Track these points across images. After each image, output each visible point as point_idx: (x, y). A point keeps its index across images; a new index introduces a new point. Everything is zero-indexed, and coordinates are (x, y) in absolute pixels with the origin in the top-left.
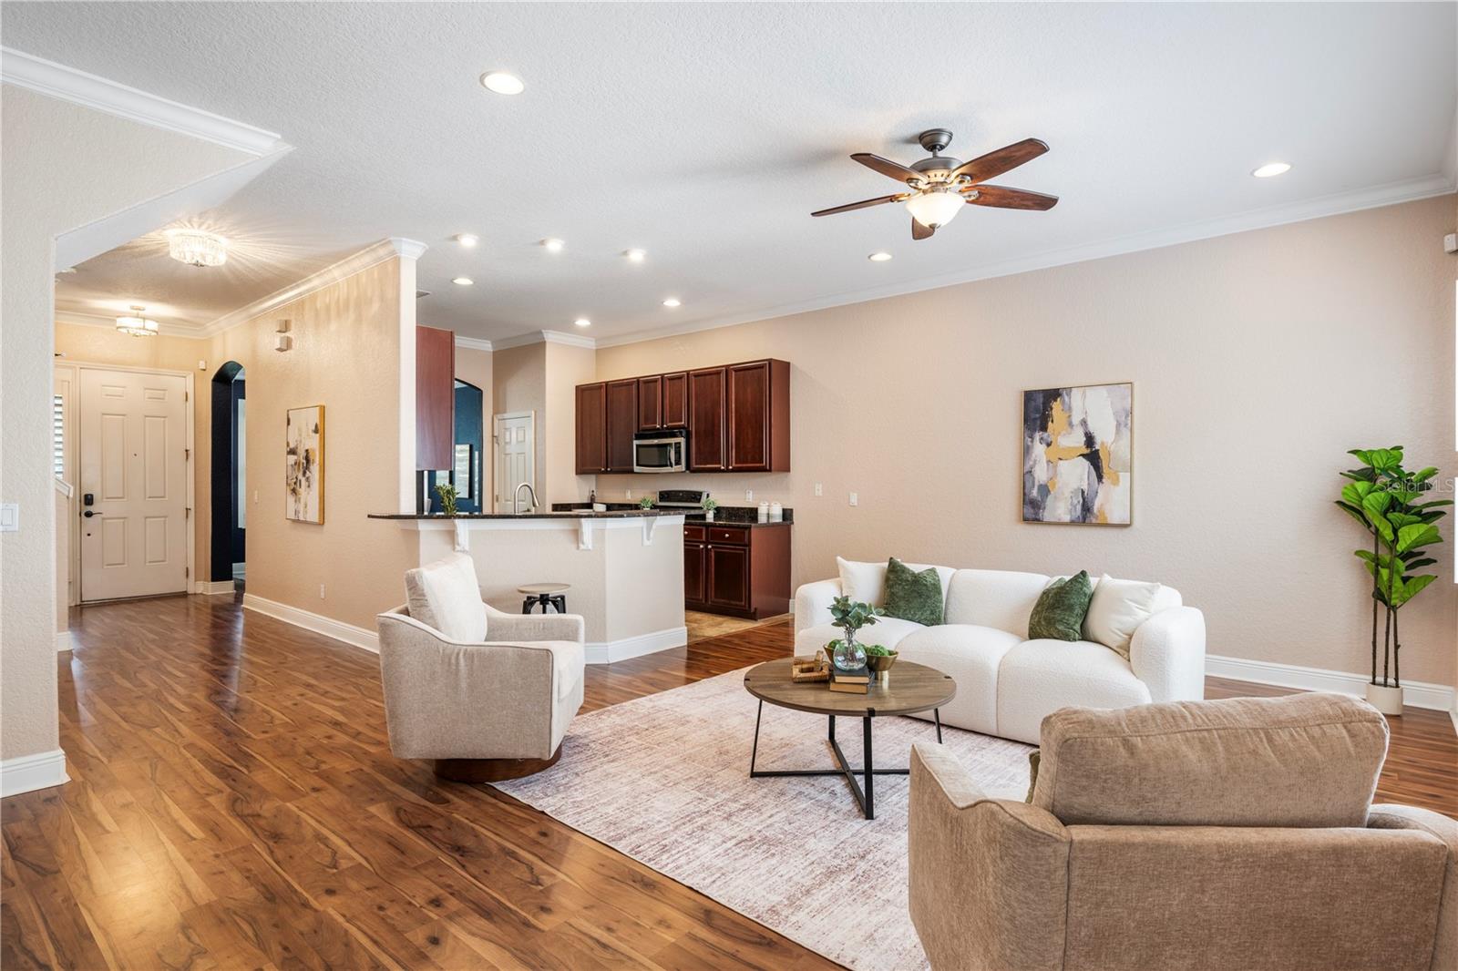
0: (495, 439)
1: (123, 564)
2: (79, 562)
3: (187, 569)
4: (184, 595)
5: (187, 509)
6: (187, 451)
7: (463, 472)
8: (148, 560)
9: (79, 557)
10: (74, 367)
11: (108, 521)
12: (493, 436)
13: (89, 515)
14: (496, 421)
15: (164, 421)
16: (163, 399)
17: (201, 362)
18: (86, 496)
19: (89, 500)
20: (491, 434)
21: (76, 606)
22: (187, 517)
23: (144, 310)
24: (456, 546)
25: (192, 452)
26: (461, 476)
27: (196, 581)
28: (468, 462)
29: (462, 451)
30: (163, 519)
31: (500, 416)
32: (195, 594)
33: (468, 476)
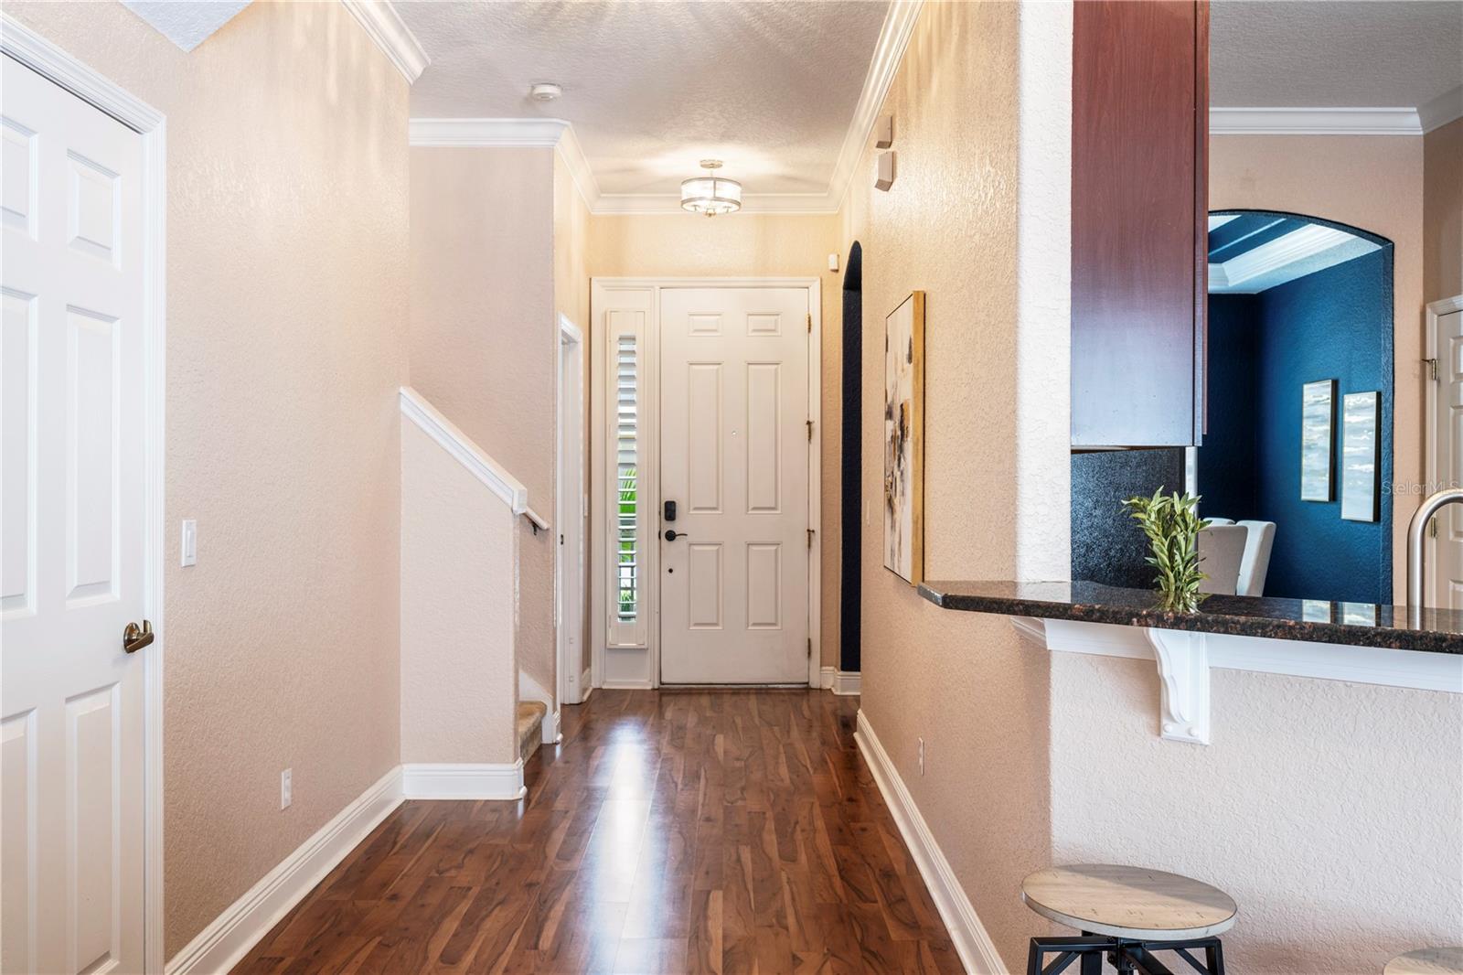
0: (1428, 367)
1: (716, 624)
2: (657, 616)
3: (809, 640)
4: (806, 690)
5: (808, 530)
6: (809, 423)
7: (1361, 460)
8: (751, 623)
9: (657, 610)
10: (652, 287)
11: (696, 548)
12: (1424, 360)
13: (671, 536)
14: (1432, 319)
15: (776, 370)
16: (774, 331)
17: (831, 256)
18: (667, 503)
19: (670, 511)
20: (1417, 356)
21: (654, 689)
22: (809, 546)
23: (720, 166)
24: (1164, 721)
25: (816, 426)
26: (1356, 467)
27: (821, 666)
28: (1373, 434)
29: (1359, 408)
30: (774, 548)
31: (1441, 305)
32: (821, 689)
33: (1371, 467)
